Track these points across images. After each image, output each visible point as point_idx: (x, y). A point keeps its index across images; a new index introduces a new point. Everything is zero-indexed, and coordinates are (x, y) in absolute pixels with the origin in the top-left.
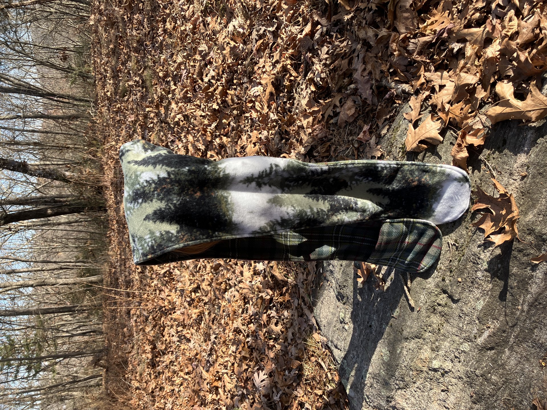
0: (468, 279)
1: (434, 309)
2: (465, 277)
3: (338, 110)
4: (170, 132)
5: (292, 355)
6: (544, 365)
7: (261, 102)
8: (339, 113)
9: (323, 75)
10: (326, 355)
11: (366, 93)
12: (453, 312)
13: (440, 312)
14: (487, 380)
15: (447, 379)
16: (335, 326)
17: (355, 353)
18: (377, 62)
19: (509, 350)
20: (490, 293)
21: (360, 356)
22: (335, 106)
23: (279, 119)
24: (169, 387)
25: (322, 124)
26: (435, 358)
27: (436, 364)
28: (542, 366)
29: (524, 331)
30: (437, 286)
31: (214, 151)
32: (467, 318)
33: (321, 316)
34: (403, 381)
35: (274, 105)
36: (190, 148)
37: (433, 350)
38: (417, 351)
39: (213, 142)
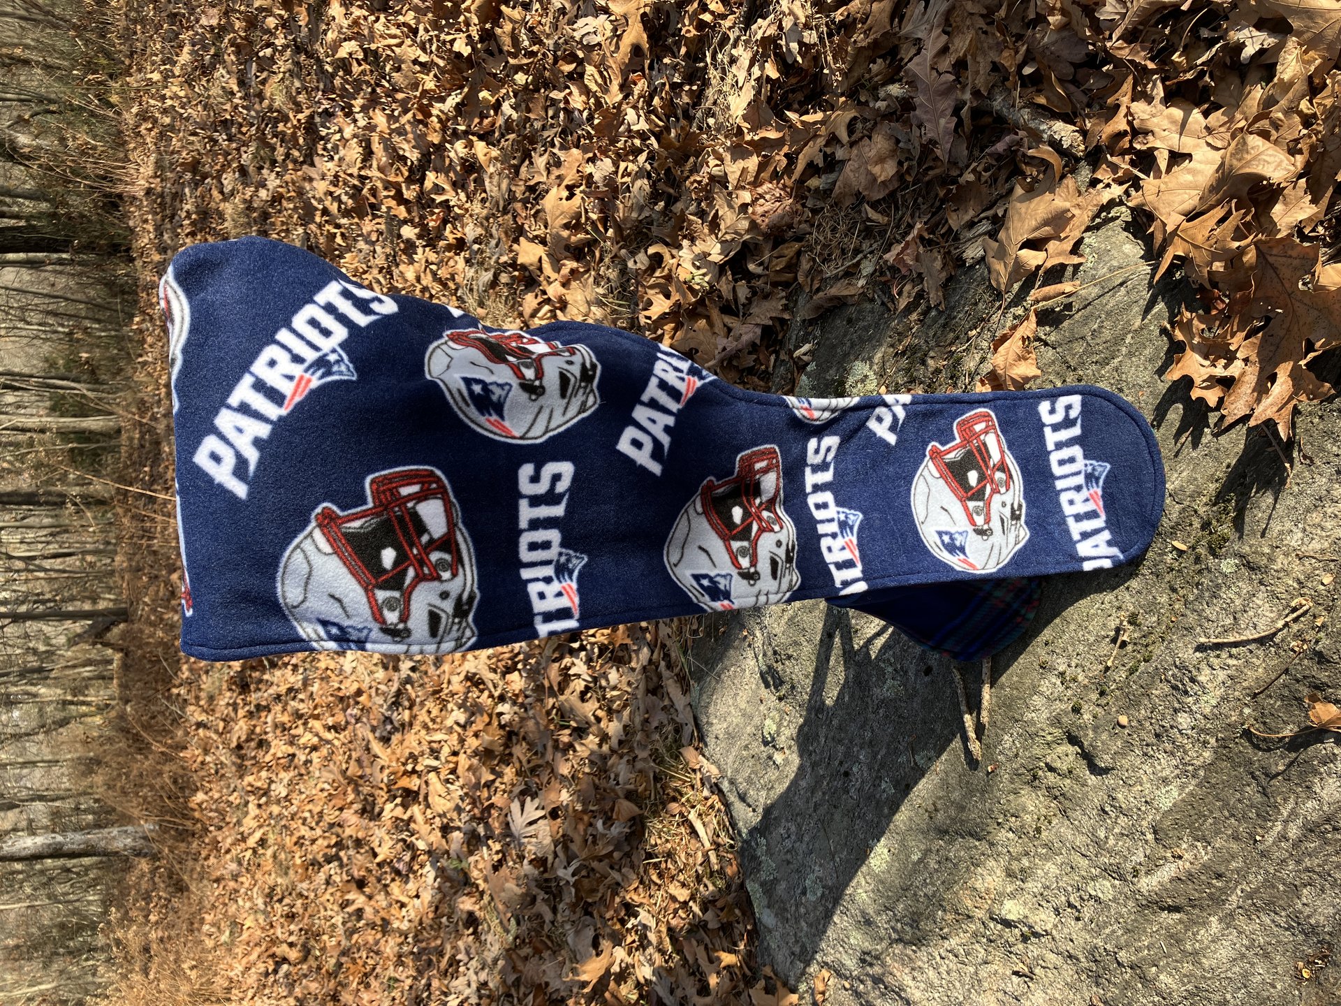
0: (1148, 724)
1: (1035, 777)
2: (1141, 717)
3: (840, 154)
4: (321, 86)
5: (618, 784)
6: (1305, 975)
7: (601, 66)
8: (843, 162)
9: (810, 37)
10: (712, 807)
11: (938, 124)
12: (1086, 795)
13: (1048, 788)
14: (1143, 978)
15: (1034, 949)
16: (746, 747)
17: (793, 828)
18: (985, 33)
19: (1220, 920)
20: (1202, 773)
21: (806, 839)
22: (833, 140)
23: (650, 130)
24: (284, 748)
25: (785, 186)
26: (1012, 896)
27: (1011, 909)
28: (1298, 977)
29: (1273, 886)
30: (1056, 721)
31: (447, 176)
32: (1123, 820)
33: (711, 709)
34: (912, 926)
35: (641, 86)
36: (377, 147)
37: (1010, 874)
38: (968, 868)
39: (446, 149)
